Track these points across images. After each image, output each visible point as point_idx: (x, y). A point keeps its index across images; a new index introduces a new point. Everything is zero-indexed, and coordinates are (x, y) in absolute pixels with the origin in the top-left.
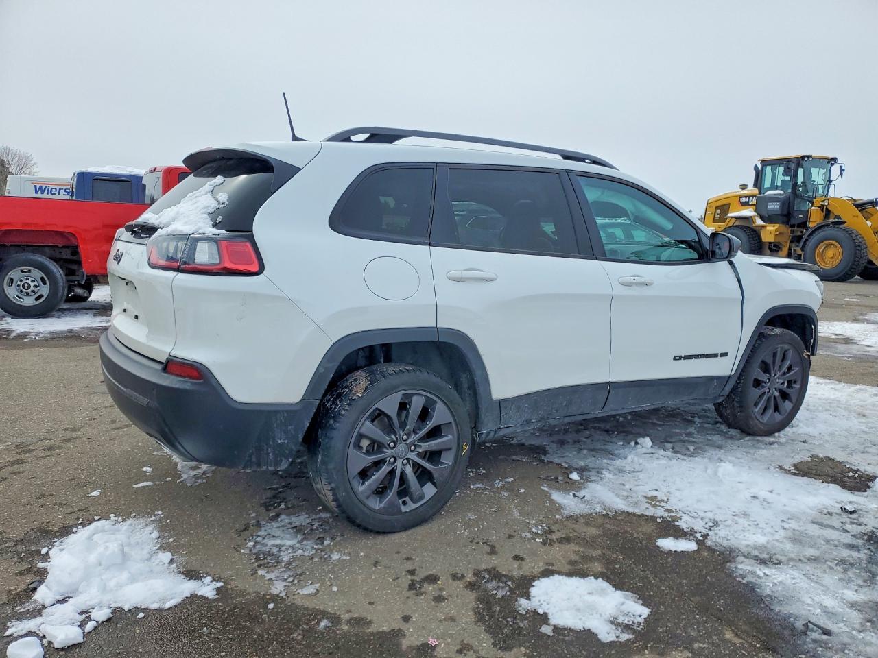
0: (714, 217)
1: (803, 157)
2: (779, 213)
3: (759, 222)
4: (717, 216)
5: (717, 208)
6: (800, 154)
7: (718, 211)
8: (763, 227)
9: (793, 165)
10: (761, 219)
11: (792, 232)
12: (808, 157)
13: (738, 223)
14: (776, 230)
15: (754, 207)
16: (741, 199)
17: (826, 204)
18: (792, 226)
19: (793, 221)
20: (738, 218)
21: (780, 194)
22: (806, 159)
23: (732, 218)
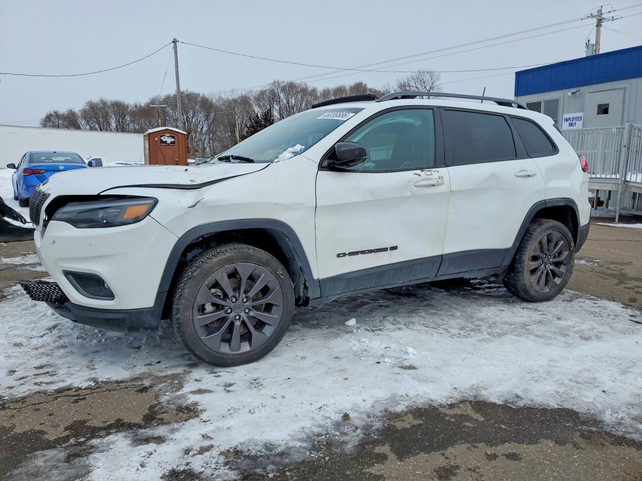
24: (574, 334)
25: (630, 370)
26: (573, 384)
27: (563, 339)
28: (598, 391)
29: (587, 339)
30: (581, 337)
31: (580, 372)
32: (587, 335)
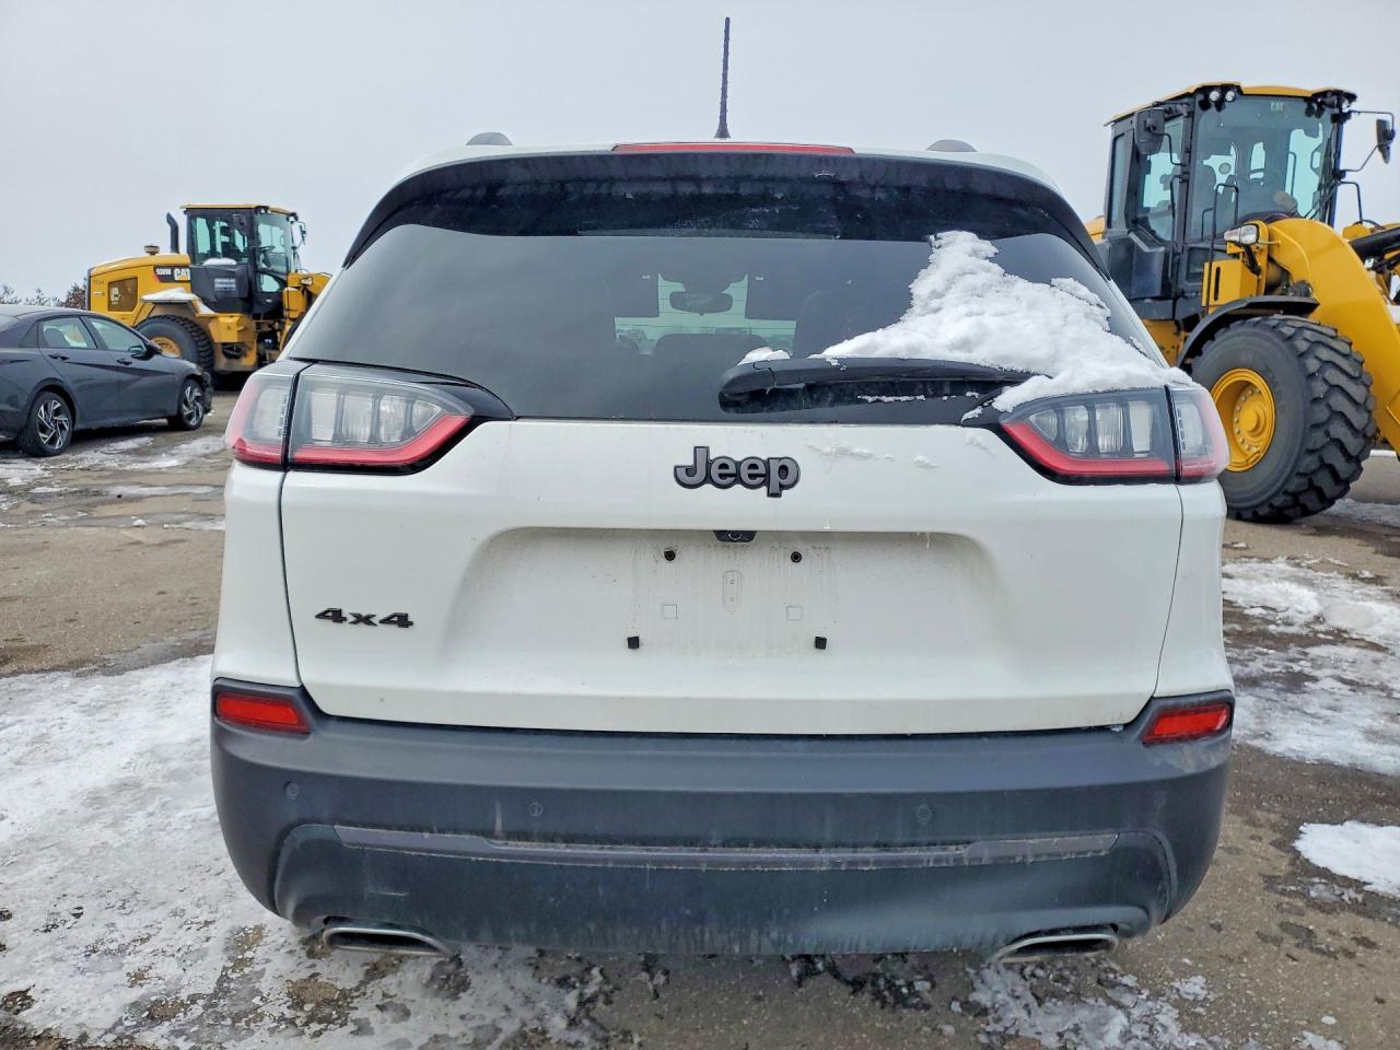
0: (110, 302)
1: (258, 208)
2: (236, 295)
3: (204, 310)
4: (113, 298)
5: (111, 284)
6: (254, 203)
7: (115, 291)
8: (212, 318)
9: (246, 219)
10: (206, 304)
11: (258, 326)
12: (266, 208)
13: (157, 312)
14: (238, 324)
15: (189, 285)
16: (158, 270)
17: (310, 283)
18: (256, 317)
19: (257, 309)
20: (157, 304)
21: (231, 266)
22: (263, 211)
23: (147, 301)
24: (156, 785)
25: (30, 748)
26: (122, 698)
27: (174, 765)
28: (82, 701)
29: (122, 787)
30: (138, 785)
31: (116, 715)
32: (127, 796)
